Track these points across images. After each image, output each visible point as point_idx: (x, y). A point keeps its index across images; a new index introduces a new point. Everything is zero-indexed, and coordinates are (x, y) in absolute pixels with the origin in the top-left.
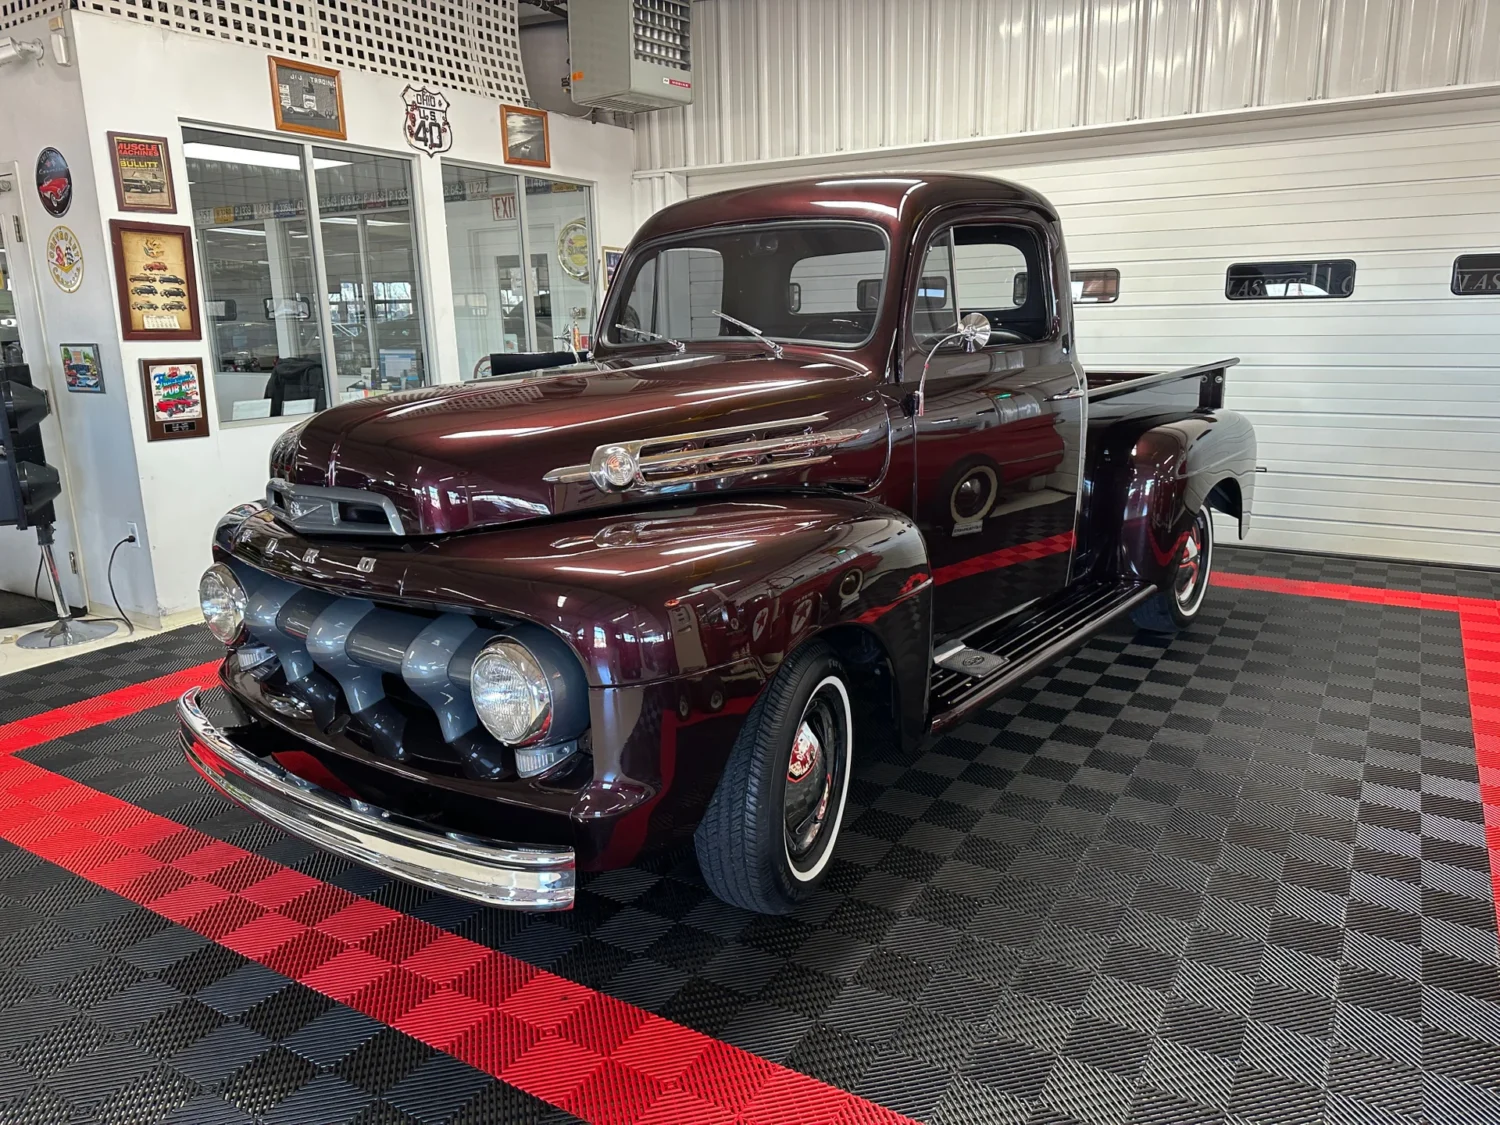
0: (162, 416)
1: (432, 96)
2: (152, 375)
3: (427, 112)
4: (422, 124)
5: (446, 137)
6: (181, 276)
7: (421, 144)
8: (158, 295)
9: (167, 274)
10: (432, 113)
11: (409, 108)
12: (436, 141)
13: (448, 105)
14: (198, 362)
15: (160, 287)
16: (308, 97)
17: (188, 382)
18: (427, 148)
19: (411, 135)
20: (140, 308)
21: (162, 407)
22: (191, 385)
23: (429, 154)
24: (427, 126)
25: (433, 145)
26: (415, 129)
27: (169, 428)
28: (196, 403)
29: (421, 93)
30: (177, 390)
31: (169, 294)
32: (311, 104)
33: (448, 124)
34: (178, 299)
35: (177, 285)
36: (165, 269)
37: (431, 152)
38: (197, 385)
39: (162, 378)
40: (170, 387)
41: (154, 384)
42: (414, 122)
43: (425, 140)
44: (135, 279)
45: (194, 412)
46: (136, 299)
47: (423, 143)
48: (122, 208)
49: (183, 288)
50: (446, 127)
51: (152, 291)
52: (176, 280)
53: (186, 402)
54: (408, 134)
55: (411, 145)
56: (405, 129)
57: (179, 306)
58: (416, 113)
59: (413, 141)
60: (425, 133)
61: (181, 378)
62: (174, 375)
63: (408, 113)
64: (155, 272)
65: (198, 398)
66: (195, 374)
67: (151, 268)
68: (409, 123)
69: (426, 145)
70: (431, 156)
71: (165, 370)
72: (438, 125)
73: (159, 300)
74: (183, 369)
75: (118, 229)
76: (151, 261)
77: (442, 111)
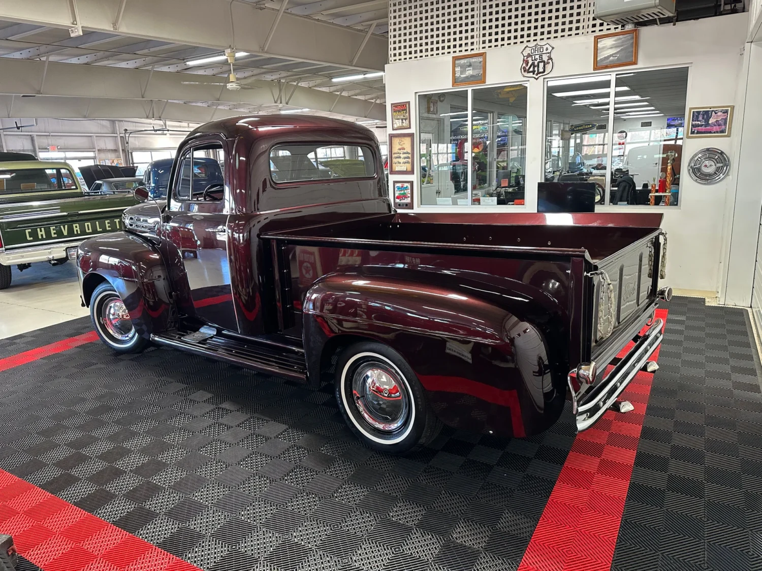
0: (397, 201)
1: (542, 47)
2: (396, 186)
3: (537, 57)
4: (533, 64)
5: (548, 67)
6: (410, 151)
7: (531, 75)
8: (401, 159)
9: (405, 151)
10: (541, 56)
11: (525, 58)
12: (541, 70)
13: (553, 48)
14: (412, 183)
15: (402, 156)
16: (469, 69)
17: (407, 190)
18: (534, 76)
19: (525, 71)
20: (396, 163)
21: (398, 198)
22: (408, 191)
23: (535, 78)
24: (536, 63)
25: (539, 73)
26: (527, 68)
27: (399, 205)
28: (409, 197)
29: (534, 48)
30: (403, 192)
31: (405, 158)
32: (470, 72)
33: (551, 59)
34: (408, 160)
35: (408, 155)
36: (404, 149)
37: (537, 77)
38: (409, 191)
39: (399, 188)
40: (401, 191)
41: (396, 189)
42: (527, 65)
43: (533, 72)
44: (394, 154)
45: (408, 200)
46: (394, 160)
47: (532, 73)
48: (393, 129)
49: (410, 156)
50: (550, 61)
51: (400, 157)
52: (408, 153)
53: (405, 196)
54: (523, 71)
55: (524, 76)
56: (521, 69)
57: (408, 162)
58: (530, 59)
59: (526, 74)
60: (534, 68)
61: (405, 188)
62: (402, 187)
63: (524, 60)
64: (401, 150)
65: (409, 195)
66: (409, 187)
67: (400, 149)
68: (524, 65)
69: (534, 74)
70: (537, 79)
71: (399, 185)
72: (544, 62)
73: (402, 160)
74: (405, 185)
75: (391, 137)
76: (400, 147)
77: (548, 53)
